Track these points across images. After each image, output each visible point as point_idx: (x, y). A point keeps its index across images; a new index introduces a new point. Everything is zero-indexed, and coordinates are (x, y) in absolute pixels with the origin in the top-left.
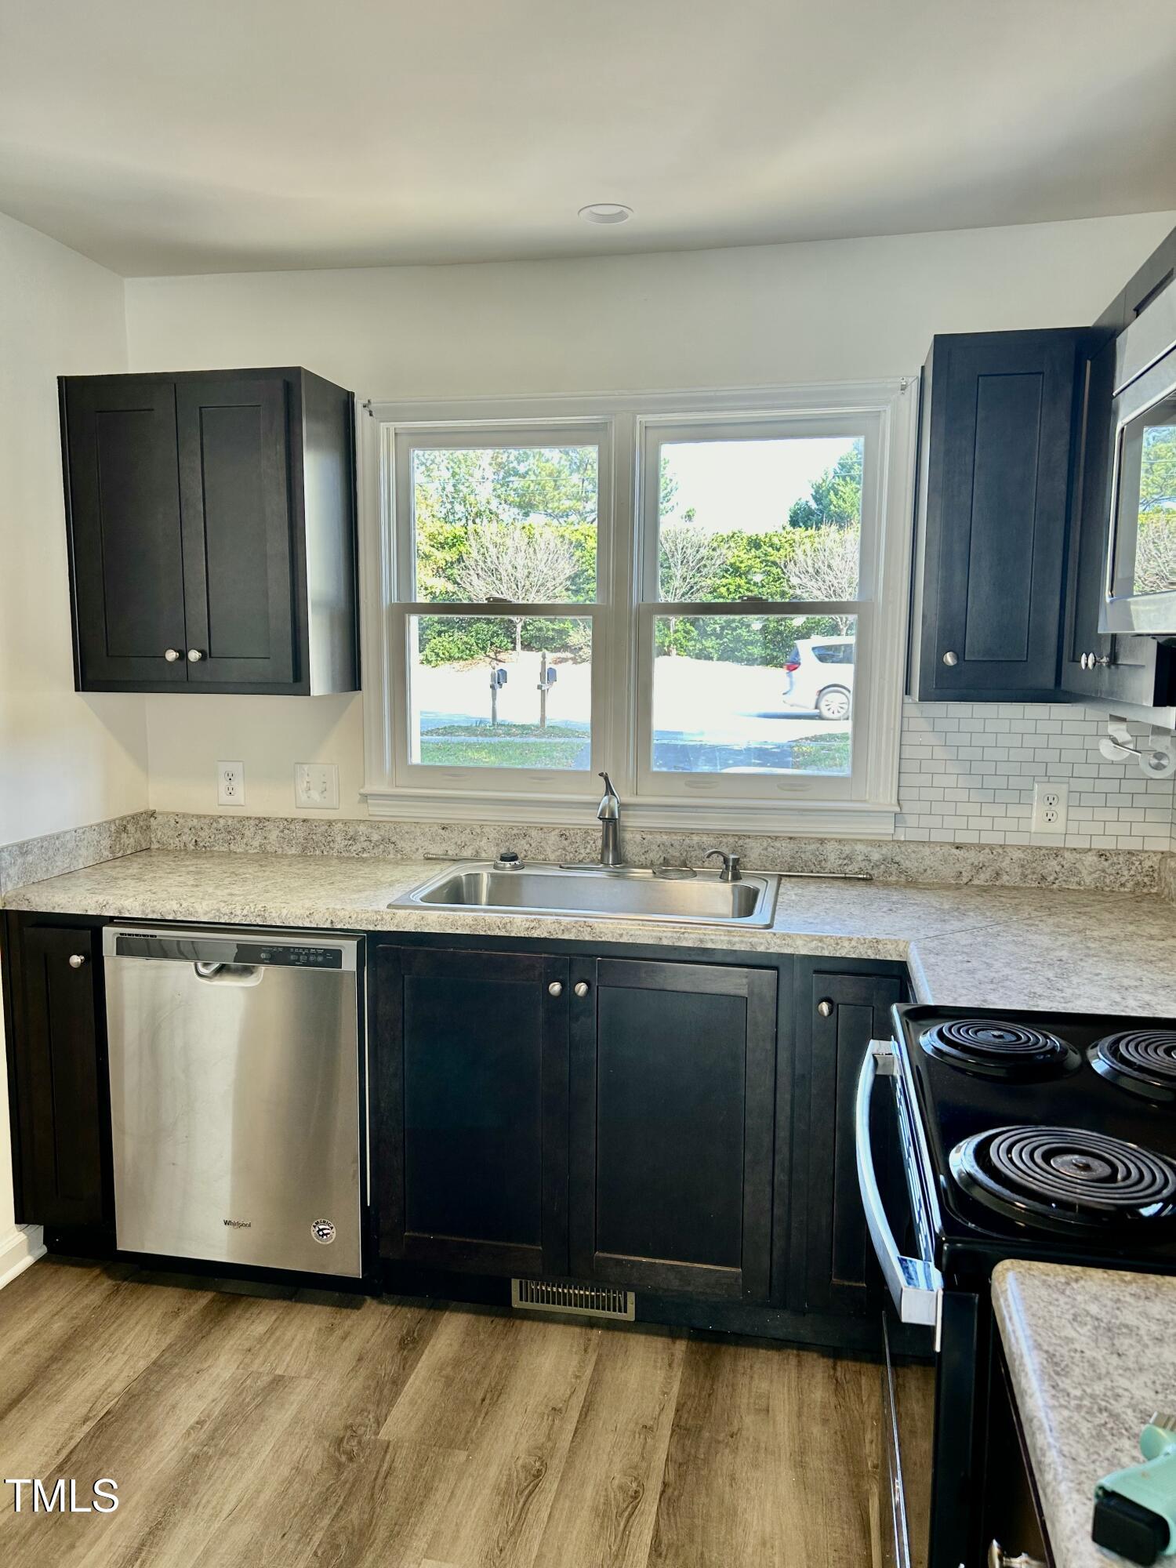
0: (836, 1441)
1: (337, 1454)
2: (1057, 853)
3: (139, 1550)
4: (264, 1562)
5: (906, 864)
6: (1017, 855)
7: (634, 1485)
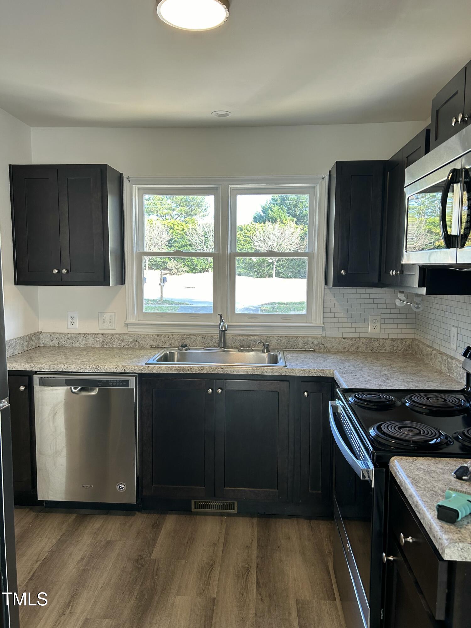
0: (314, 546)
1: (137, 565)
2: (377, 340)
3: (69, 603)
4: (118, 602)
5: (326, 345)
6: (364, 341)
7: (247, 565)
